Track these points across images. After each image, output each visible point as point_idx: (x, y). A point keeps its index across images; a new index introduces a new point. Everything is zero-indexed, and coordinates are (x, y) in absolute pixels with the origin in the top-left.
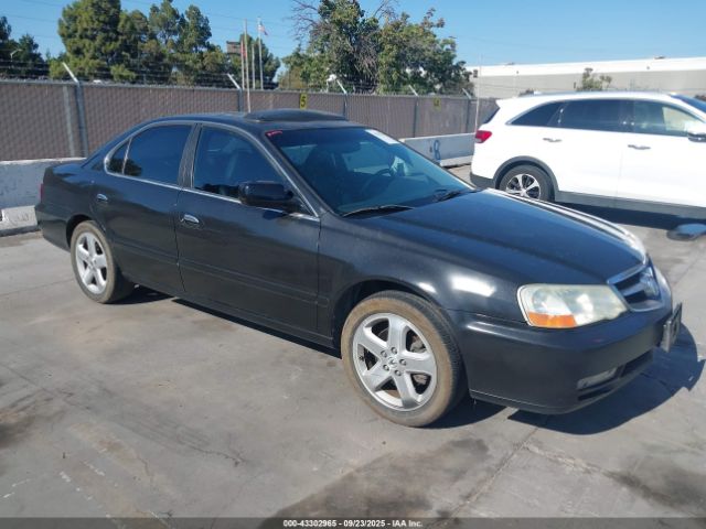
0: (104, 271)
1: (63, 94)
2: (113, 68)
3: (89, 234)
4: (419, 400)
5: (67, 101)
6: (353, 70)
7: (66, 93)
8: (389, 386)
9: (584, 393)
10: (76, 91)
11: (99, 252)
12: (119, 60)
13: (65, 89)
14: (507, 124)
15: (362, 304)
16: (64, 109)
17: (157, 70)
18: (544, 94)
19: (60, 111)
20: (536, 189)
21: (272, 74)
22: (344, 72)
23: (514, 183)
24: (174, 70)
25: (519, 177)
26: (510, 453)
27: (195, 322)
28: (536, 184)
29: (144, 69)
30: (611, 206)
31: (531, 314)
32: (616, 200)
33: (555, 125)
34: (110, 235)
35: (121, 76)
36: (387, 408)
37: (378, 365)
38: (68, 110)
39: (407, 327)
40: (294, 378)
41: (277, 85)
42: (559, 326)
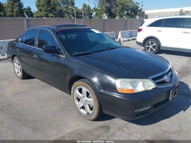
0: (20, 70)
1: (24, 21)
2: (49, 14)
3: (16, 60)
4: (91, 113)
5: (25, 23)
6: (110, 12)
7: (25, 21)
8: (83, 108)
9: (138, 114)
10: (27, 21)
11: (19, 65)
12: (51, 12)
13: (25, 20)
14: (147, 26)
15: (75, 83)
16: (24, 25)
17: (61, 14)
18: (159, 17)
19: (23, 26)
20: (155, 46)
21: (92, 14)
22: (108, 13)
23: (148, 44)
24: (66, 14)
25: (150, 42)
26: (117, 131)
27: (43, 85)
28: (155, 44)
29: (58, 14)
30: (177, 51)
31: (119, 89)
32: (179, 49)
33: (161, 26)
34: (20, 60)
35: (51, 16)
36: (83, 114)
37: (80, 101)
38: (25, 26)
39: (86, 91)
40: (62, 103)
41: (92, 17)
42: (128, 93)
